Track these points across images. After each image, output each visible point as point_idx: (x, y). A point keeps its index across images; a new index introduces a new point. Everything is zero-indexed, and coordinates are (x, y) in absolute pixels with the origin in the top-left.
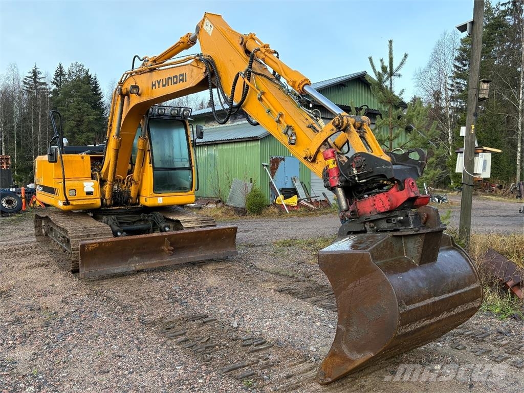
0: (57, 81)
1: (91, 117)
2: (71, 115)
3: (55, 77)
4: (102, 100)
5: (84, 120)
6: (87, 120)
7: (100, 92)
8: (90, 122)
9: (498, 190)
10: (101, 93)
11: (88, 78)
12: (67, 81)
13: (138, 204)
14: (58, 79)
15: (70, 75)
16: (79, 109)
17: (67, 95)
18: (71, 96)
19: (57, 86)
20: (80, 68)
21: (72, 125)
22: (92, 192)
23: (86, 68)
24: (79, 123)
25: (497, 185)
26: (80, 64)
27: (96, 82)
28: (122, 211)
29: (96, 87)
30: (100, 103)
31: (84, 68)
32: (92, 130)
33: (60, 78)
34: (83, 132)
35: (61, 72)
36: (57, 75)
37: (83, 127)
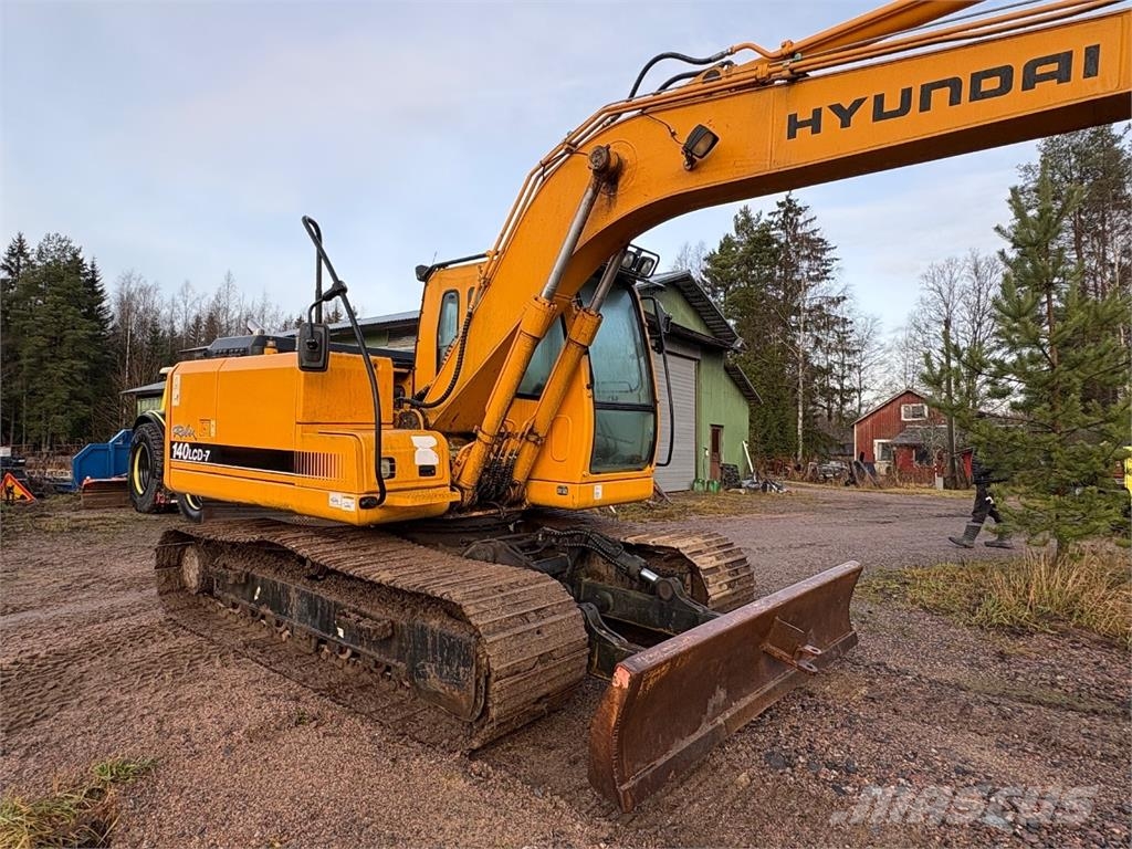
0: (12, 264)
1: (80, 332)
2: (38, 326)
3: (6, 256)
4: (104, 304)
5: (65, 336)
6: (71, 337)
7: (99, 289)
8: (77, 342)
9: (796, 473)
10: (102, 291)
11: (76, 264)
12: (34, 267)
13: (521, 501)
14: (13, 260)
15: (40, 255)
16: (59, 316)
17: (32, 289)
18: (40, 293)
19: (11, 273)
20: (64, 245)
21: (40, 344)
22: (433, 467)
23: (75, 245)
24: (57, 341)
25: (792, 465)
26: (63, 237)
27: (93, 272)
28: (489, 521)
29: (94, 281)
30: (100, 309)
31: (72, 245)
32: (81, 356)
33: (18, 259)
34: (62, 359)
35: (21, 248)
36: (12, 254)
37: (65, 350)
